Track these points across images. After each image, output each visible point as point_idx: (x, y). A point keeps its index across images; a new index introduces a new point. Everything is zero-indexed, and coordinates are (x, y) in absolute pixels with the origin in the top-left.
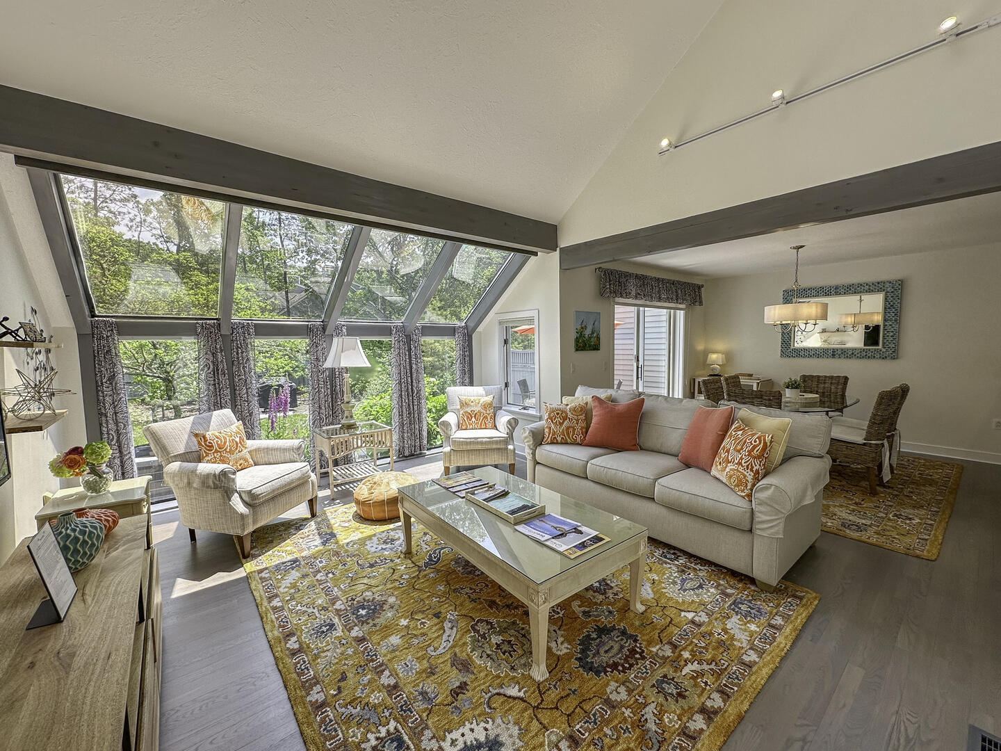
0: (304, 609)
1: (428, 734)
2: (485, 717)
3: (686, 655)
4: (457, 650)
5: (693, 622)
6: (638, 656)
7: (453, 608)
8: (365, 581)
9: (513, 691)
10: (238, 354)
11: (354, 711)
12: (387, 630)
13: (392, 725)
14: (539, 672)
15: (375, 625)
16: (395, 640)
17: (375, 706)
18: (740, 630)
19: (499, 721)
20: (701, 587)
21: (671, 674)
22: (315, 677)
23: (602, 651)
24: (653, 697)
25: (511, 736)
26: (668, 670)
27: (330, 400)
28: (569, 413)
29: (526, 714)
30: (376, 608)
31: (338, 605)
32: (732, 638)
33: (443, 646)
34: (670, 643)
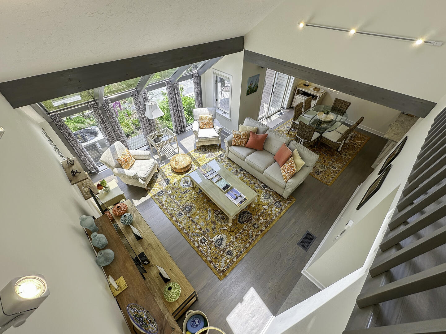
0: (173, 209)
1: (209, 238)
2: (220, 234)
3: (261, 218)
4: (212, 219)
5: (265, 209)
6: (251, 219)
7: (209, 207)
8: (185, 199)
9: (225, 228)
10: (108, 113)
11: (194, 234)
12: (195, 214)
13: (202, 236)
14: (230, 224)
15: (192, 213)
16: (197, 217)
17: (198, 233)
18: (274, 210)
19: (222, 234)
20: (269, 198)
21: (257, 223)
22: (183, 227)
23: (243, 218)
24: (252, 228)
25: (225, 237)
26: (256, 222)
27: (148, 121)
28: (242, 136)
29: (227, 233)
30: (190, 208)
31: (181, 207)
32: (272, 213)
33: (209, 218)
34: (258, 215)
